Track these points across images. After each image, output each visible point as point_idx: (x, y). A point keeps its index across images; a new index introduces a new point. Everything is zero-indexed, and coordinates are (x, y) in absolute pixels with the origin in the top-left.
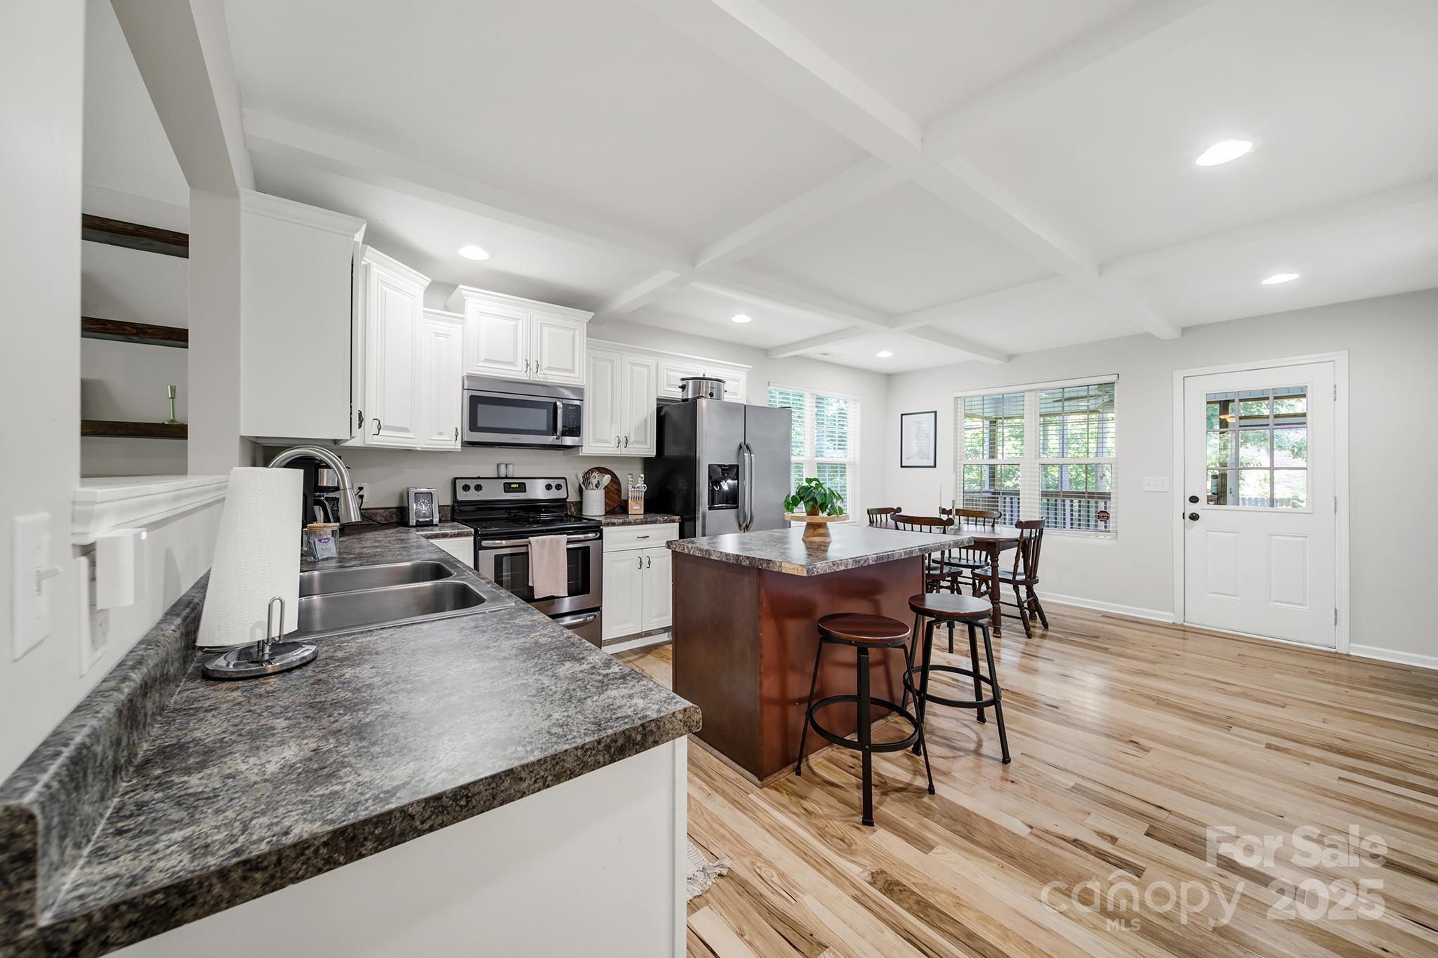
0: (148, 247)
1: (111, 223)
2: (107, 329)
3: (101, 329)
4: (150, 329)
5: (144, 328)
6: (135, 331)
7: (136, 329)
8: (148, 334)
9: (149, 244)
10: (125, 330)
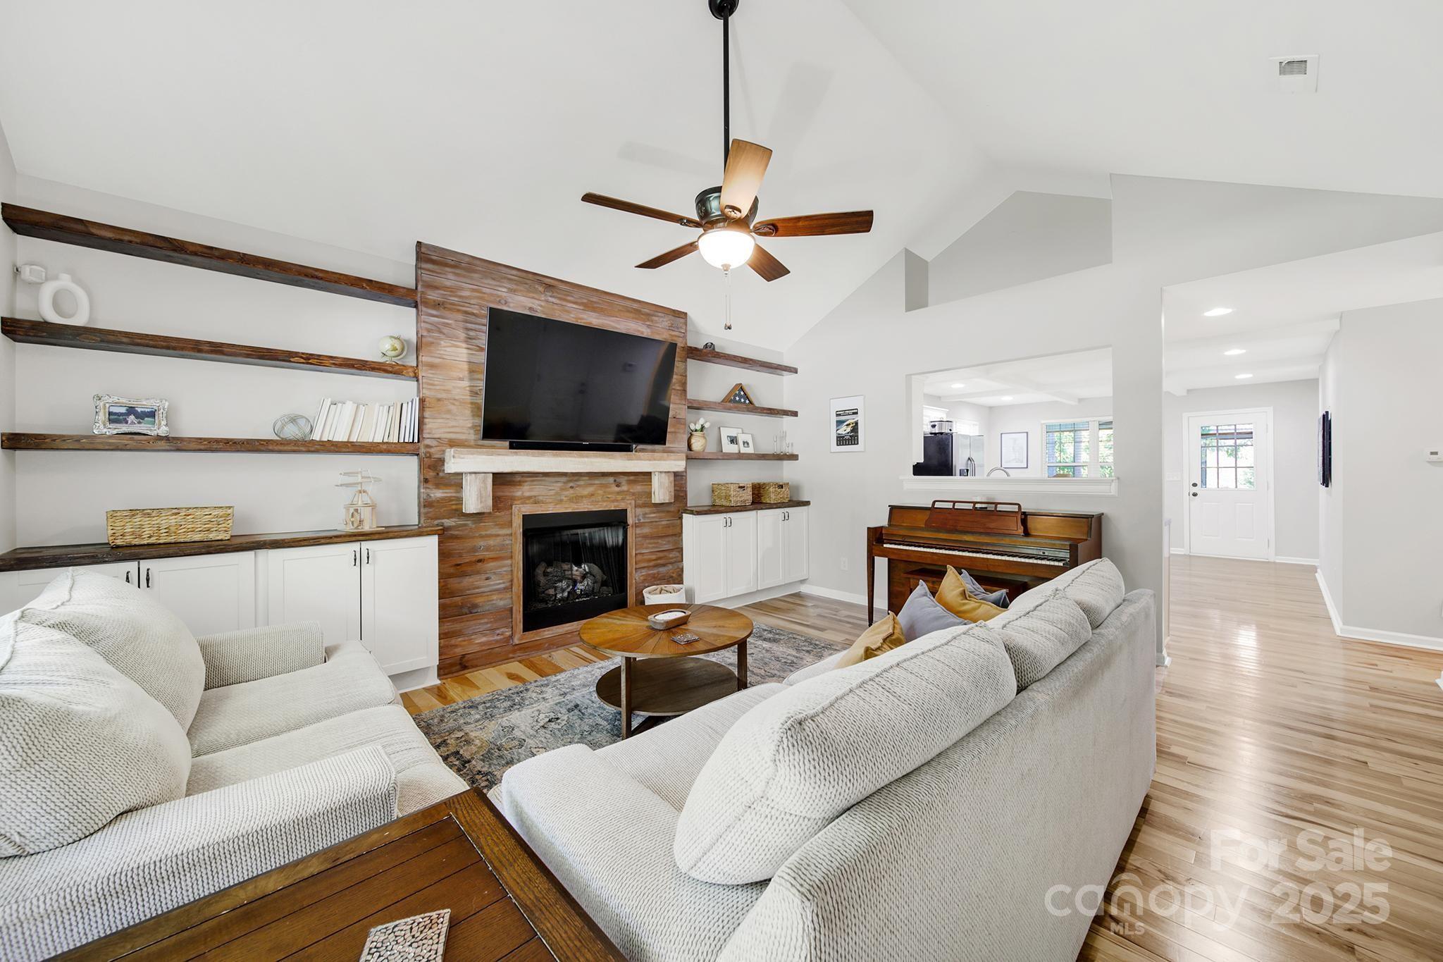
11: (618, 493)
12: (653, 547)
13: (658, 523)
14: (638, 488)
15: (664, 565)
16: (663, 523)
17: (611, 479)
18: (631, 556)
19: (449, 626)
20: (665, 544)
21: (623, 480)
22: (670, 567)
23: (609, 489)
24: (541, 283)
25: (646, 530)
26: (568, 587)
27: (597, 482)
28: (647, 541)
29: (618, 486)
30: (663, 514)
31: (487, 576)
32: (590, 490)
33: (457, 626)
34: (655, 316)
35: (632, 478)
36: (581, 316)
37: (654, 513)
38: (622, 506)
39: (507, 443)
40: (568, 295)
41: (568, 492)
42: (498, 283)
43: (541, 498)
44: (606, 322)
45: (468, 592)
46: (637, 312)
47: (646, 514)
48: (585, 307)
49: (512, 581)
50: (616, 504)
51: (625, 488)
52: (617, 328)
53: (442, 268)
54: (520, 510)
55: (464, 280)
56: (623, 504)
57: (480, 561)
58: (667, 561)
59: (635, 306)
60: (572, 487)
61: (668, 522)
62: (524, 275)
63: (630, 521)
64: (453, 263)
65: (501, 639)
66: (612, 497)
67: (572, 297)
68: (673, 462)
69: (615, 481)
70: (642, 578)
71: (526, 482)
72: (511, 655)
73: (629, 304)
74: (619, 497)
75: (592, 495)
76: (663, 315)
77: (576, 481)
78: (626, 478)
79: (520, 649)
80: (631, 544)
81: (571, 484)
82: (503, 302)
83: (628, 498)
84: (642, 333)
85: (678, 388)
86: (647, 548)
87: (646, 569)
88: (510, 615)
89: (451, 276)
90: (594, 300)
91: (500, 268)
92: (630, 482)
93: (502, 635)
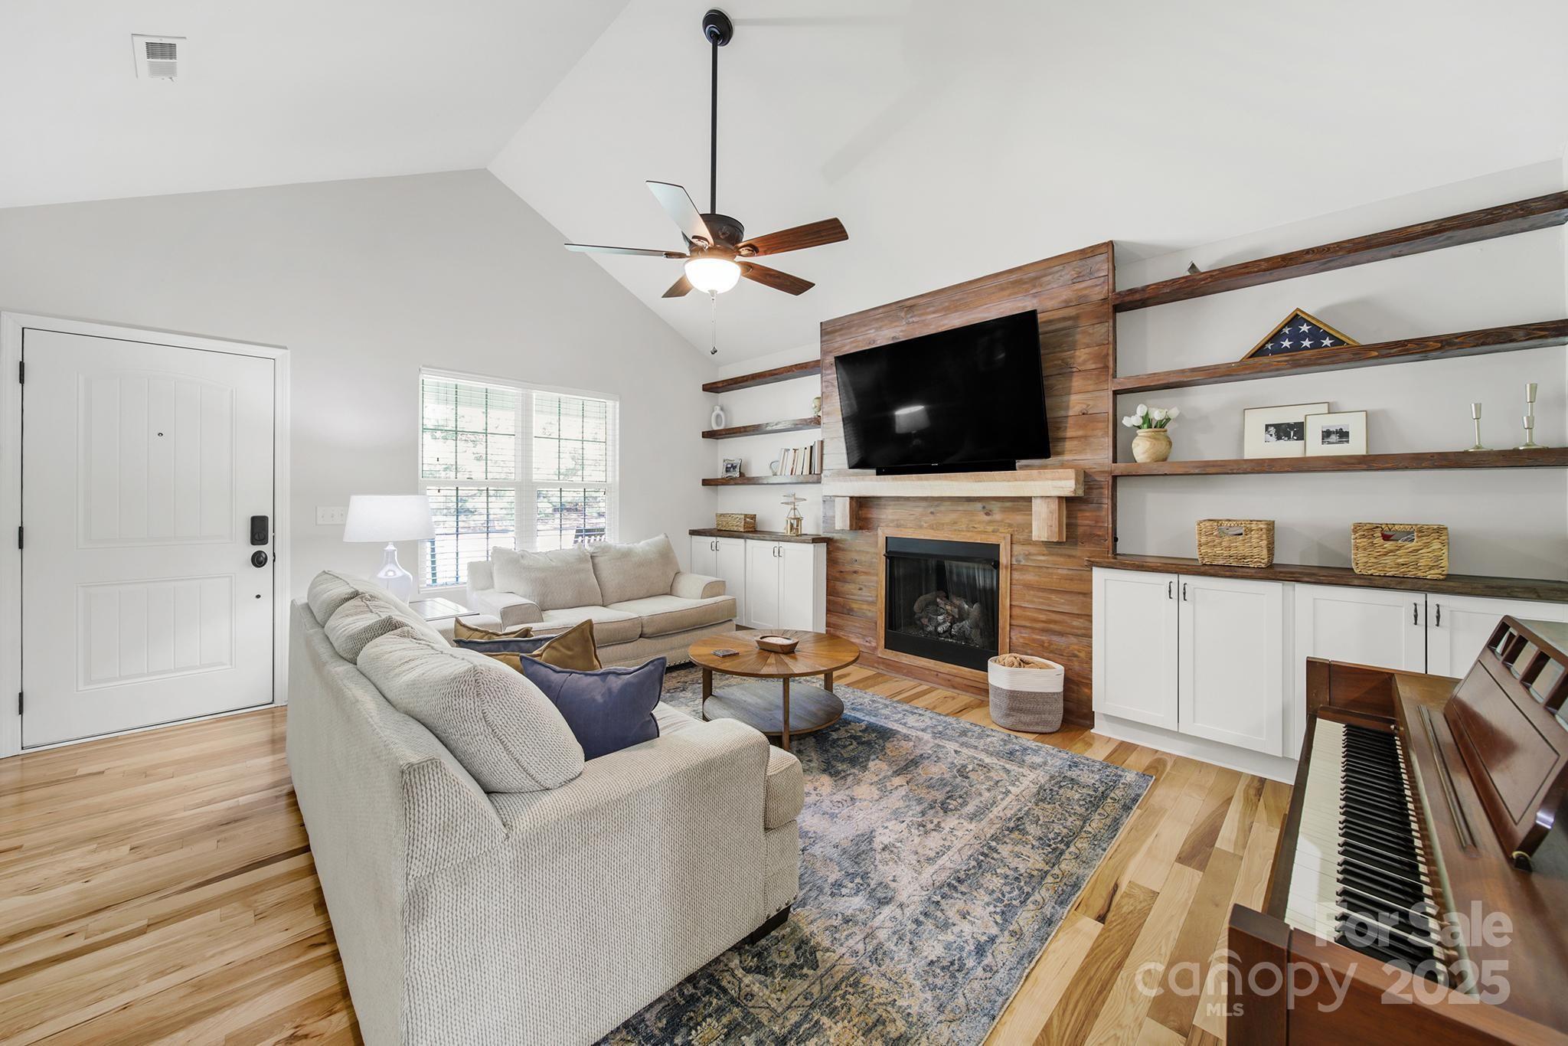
0: (1448, 242)
1: (1409, 230)
2: (1408, 350)
3: (1400, 351)
4: (1457, 338)
5: (1450, 339)
6: (1439, 345)
7: (1441, 341)
8: (1455, 344)
9: (1449, 238)
10: (1428, 346)
11: (990, 522)
12: (1042, 604)
13: (1050, 571)
14: (1018, 518)
15: (1061, 634)
16: (1060, 571)
17: (979, 505)
18: (1004, 606)
19: (834, 620)
20: (1063, 604)
21: (995, 506)
22: (1073, 640)
23: (976, 518)
24: (902, 308)
25: (1030, 577)
26: (944, 622)
27: (960, 508)
28: (1032, 592)
29: (987, 514)
30: (1062, 559)
31: (861, 586)
32: (953, 516)
33: (840, 622)
34: (1045, 276)
35: (1008, 504)
36: (942, 323)
37: (1044, 555)
38: (992, 540)
39: (874, 471)
40: (928, 308)
41: (927, 518)
42: (867, 328)
43: (902, 522)
44: (973, 316)
45: (847, 596)
46: (1019, 283)
47: (1029, 554)
48: (945, 311)
49: (877, 596)
50: (983, 536)
51: (997, 516)
52: (986, 318)
53: (832, 335)
54: (883, 533)
55: (846, 337)
56: (994, 537)
57: (855, 572)
58: (1068, 630)
59: (1013, 277)
60: (932, 513)
61: (1070, 572)
62: (888, 309)
63: (1004, 559)
64: (840, 327)
65: (869, 647)
66: (981, 528)
67: (933, 306)
68: (1050, 482)
69: (984, 507)
70: (1021, 640)
71: (890, 505)
72: (876, 665)
73: (1002, 280)
74: (990, 529)
75: (955, 523)
76: (1061, 267)
77: (937, 506)
78: (999, 504)
79: (883, 663)
80: (1004, 591)
81: (932, 510)
82: (872, 342)
83: (1002, 530)
84: (1025, 307)
85: (1093, 366)
86: (1032, 602)
87: (1028, 631)
88: (875, 628)
89: (839, 339)
90: (957, 298)
91: (871, 313)
92: (1004, 510)
93: (870, 643)
